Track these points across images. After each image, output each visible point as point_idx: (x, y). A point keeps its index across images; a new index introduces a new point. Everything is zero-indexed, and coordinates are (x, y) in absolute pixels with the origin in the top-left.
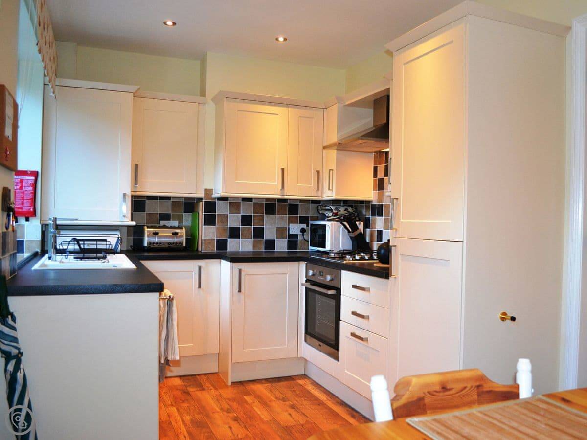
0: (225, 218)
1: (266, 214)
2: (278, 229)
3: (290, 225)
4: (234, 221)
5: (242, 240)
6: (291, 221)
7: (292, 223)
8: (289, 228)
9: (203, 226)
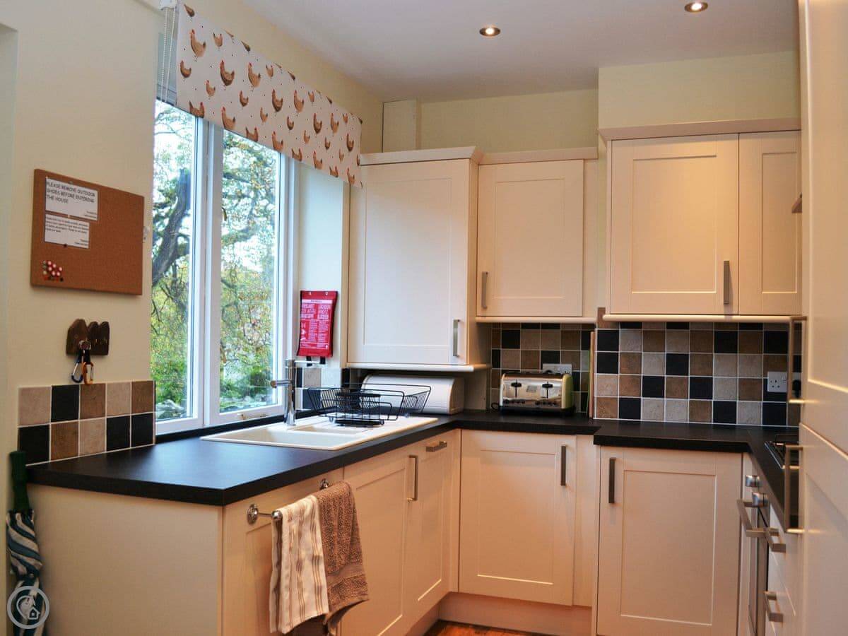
0: (635, 360)
1: (715, 352)
2: (742, 382)
3: (769, 373)
4: (653, 365)
5: (667, 401)
6: (769, 366)
7: (774, 369)
8: (766, 381)
9: (596, 374)
